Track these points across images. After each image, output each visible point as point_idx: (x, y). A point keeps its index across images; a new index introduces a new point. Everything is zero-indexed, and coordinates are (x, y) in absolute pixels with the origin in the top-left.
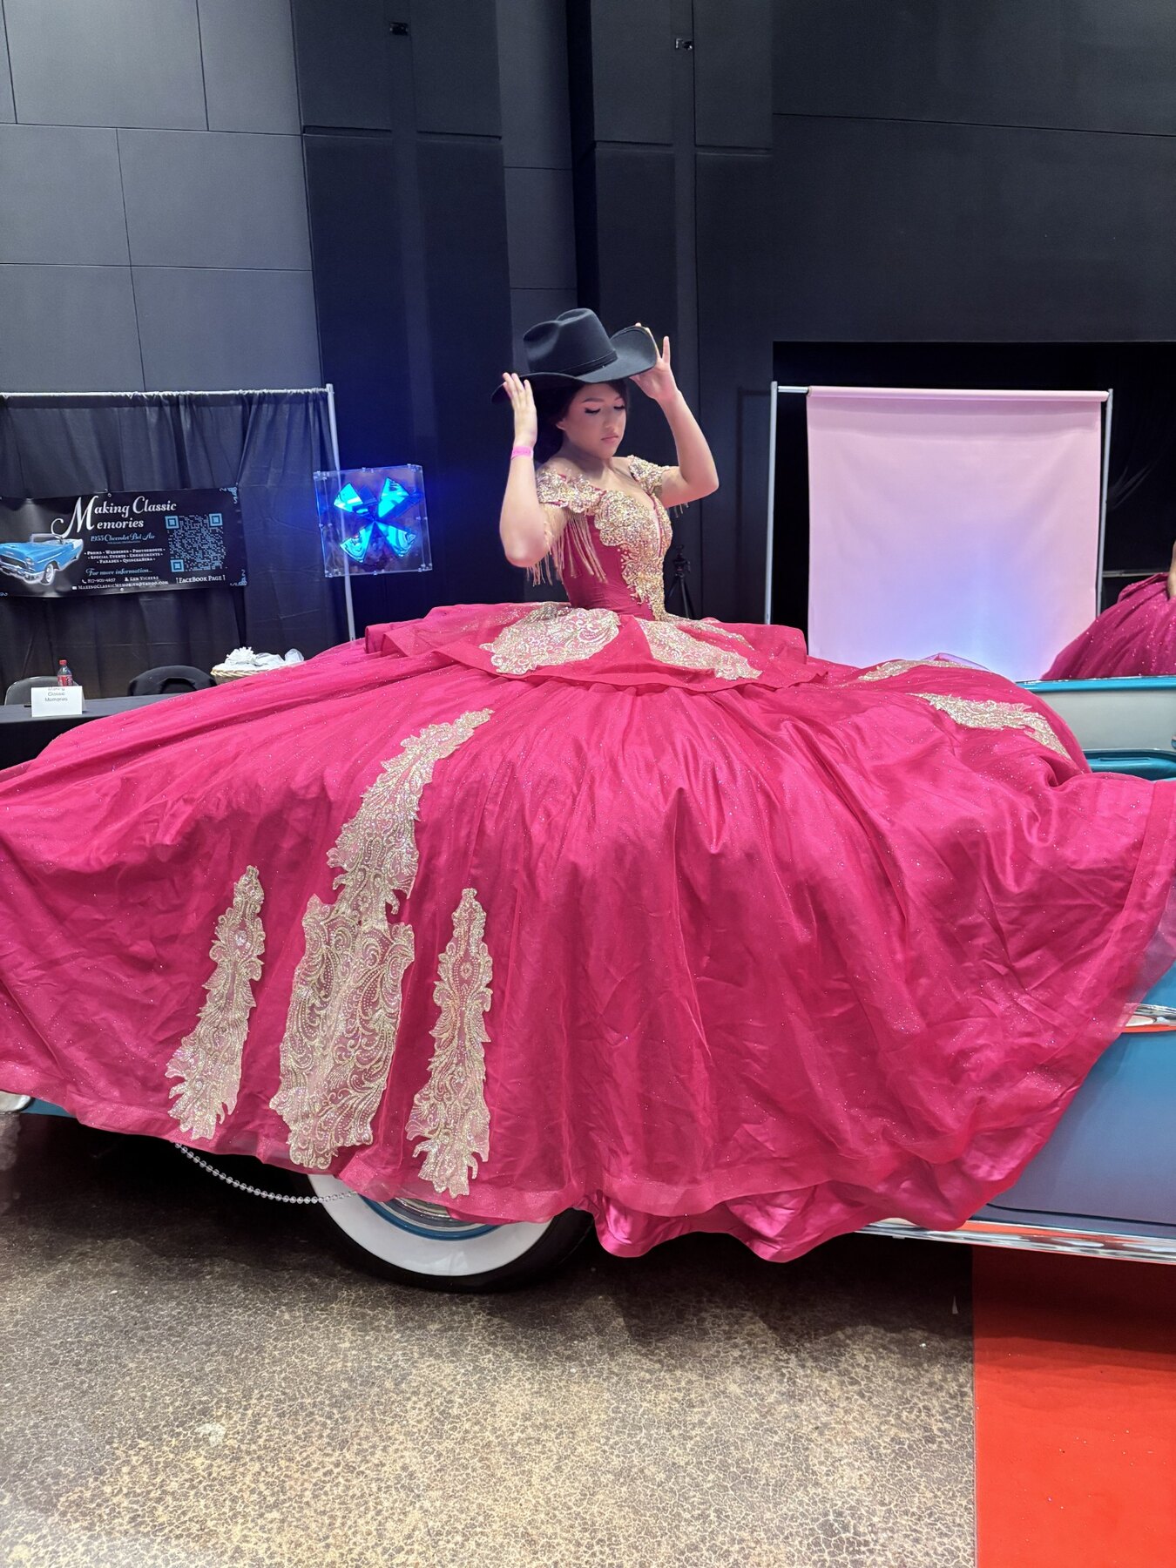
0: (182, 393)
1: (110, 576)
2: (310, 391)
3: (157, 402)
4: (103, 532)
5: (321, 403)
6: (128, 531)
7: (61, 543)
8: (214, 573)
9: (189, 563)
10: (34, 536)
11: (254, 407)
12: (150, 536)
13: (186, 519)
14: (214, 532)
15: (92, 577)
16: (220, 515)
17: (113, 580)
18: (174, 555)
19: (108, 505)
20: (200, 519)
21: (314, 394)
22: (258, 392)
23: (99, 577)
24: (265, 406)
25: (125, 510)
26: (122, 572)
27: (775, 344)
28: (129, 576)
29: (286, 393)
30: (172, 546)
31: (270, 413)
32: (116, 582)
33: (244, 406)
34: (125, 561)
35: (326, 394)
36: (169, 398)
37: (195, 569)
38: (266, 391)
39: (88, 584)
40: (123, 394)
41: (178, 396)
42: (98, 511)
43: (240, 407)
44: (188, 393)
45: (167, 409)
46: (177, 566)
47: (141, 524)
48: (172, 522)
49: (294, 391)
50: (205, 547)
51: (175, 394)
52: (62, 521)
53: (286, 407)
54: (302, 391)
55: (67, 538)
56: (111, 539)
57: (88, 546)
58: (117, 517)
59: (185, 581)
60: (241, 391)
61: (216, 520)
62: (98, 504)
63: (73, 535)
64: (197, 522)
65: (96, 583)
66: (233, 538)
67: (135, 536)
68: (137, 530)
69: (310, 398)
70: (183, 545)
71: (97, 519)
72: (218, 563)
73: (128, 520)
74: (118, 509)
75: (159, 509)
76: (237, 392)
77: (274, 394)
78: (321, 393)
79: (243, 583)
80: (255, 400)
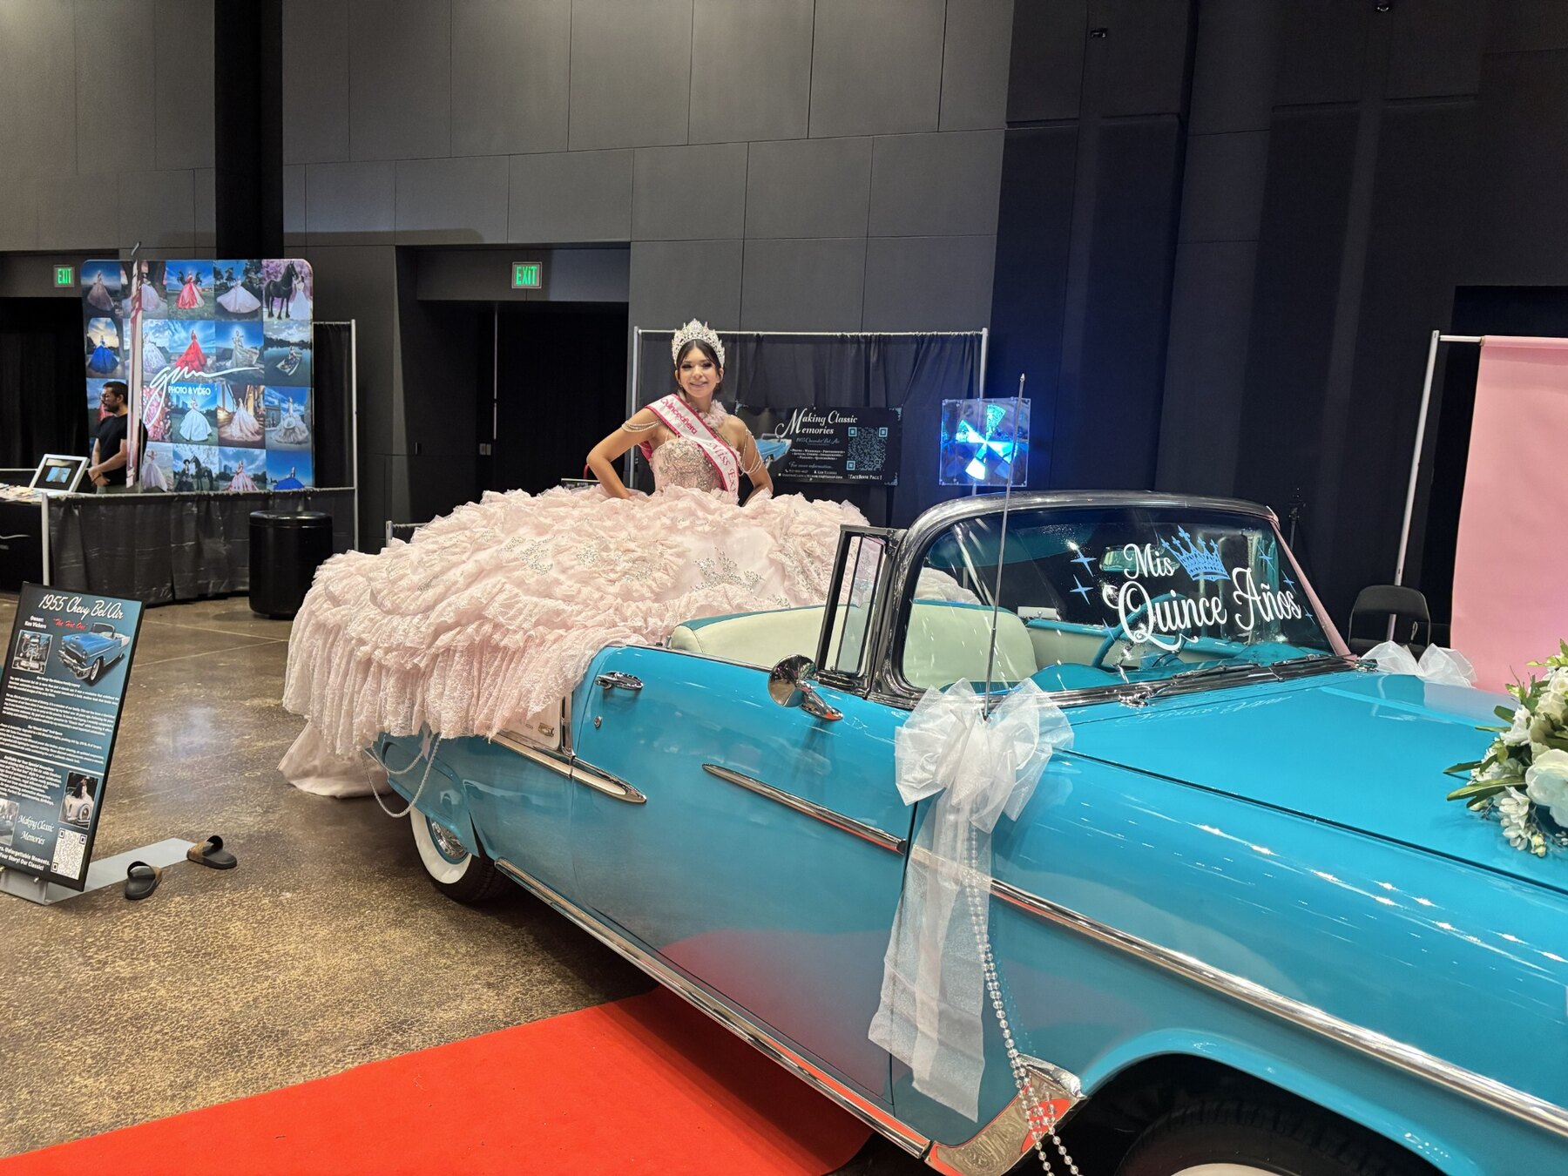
0: (875, 334)
1: (805, 469)
2: (969, 333)
3: (856, 340)
4: (805, 435)
5: (976, 344)
6: (822, 436)
7: (779, 441)
8: (873, 473)
9: (859, 464)
10: (764, 435)
11: (925, 345)
12: (836, 441)
13: (863, 430)
14: (880, 441)
15: (794, 468)
16: (887, 429)
17: (807, 472)
18: (850, 457)
19: (812, 416)
20: (872, 431)
21: (971, 335)
22: (929, 334)
23: (797, 468)
24: (933, 345)
25: (822, 420)
26: (813, 466)
27: (1458, 288)
28: (817, 469)
29: (950, 335)
30: (850, 450)
31: (937, 350)
32: (808, 473)
33: (918, 345)
34: (817, 458)
35: (981, 336)
36: (866, 337)
37: (862, 469)
38: (935, 333)
39: (789, 473)
40: (834, 334)
41: (871, 336)
42: (805, 420)
43: (915, 346)
44: (878, 334)
45: (863, 346)
46: (851, 465)
47: (832, 431)
48: (853, 432)
49: (956, 333)
50: (872, 452)
51: (869, 334)
52: (783, 425)
53: (948, 346)
54: (962, 333)
55: (784, 438)
56: (810, 441)
57: (794, 445)
58: (817, 425)
59: (854, 477)
60: (917, 333)
61: (883, 432)
62: (806, 415)
63: (787, 437)
64: (870, 433)
65: (794, 473)
66: (893, 447)
67: (826, 441)
68: (828, 436)
69: (968, 339)
70: (857, 450)
71: (804, 425)
72: (878, 466)
73: (823, 427)
74: (819, 419)
75: (845, 421)
76: (914, 334)
77: (941, 335)
78: (977, 335)
79: (895, 483)
80: (926, 341)
